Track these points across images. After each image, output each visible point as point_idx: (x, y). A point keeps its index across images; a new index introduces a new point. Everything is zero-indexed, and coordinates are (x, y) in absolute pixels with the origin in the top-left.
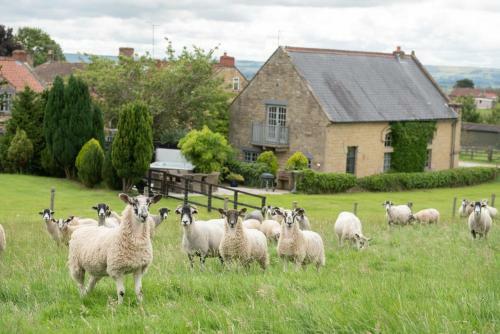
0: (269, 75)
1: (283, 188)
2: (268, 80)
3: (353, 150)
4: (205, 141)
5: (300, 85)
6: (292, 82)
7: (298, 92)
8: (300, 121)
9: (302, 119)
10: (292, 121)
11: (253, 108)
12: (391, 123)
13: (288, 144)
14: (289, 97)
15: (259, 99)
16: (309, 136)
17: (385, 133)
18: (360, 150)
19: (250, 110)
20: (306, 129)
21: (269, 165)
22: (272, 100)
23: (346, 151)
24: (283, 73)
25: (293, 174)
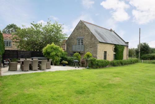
0: (77, 30)
1: (83, 66)
2: (77, 31)
3: (105, 52)
4: (52, 48)
5: (88, 31)
6: (85, 31)
7: (87, 33)
8: (88, 43)
9: (89, 42)
10: (85, 43)
11: (73, 41)
12: (115, 45)
13: (84, 51)
14: (84, 36)
15: (75, 38)
16: (91, 47)
17: (114, 48)
18: (107, 52)
19: (72, 41)
20: (90, 45)
21: (77, 57)
22: (79, 37)
23: (104, 53)
24: (82, 28)
25: (87, 60)
